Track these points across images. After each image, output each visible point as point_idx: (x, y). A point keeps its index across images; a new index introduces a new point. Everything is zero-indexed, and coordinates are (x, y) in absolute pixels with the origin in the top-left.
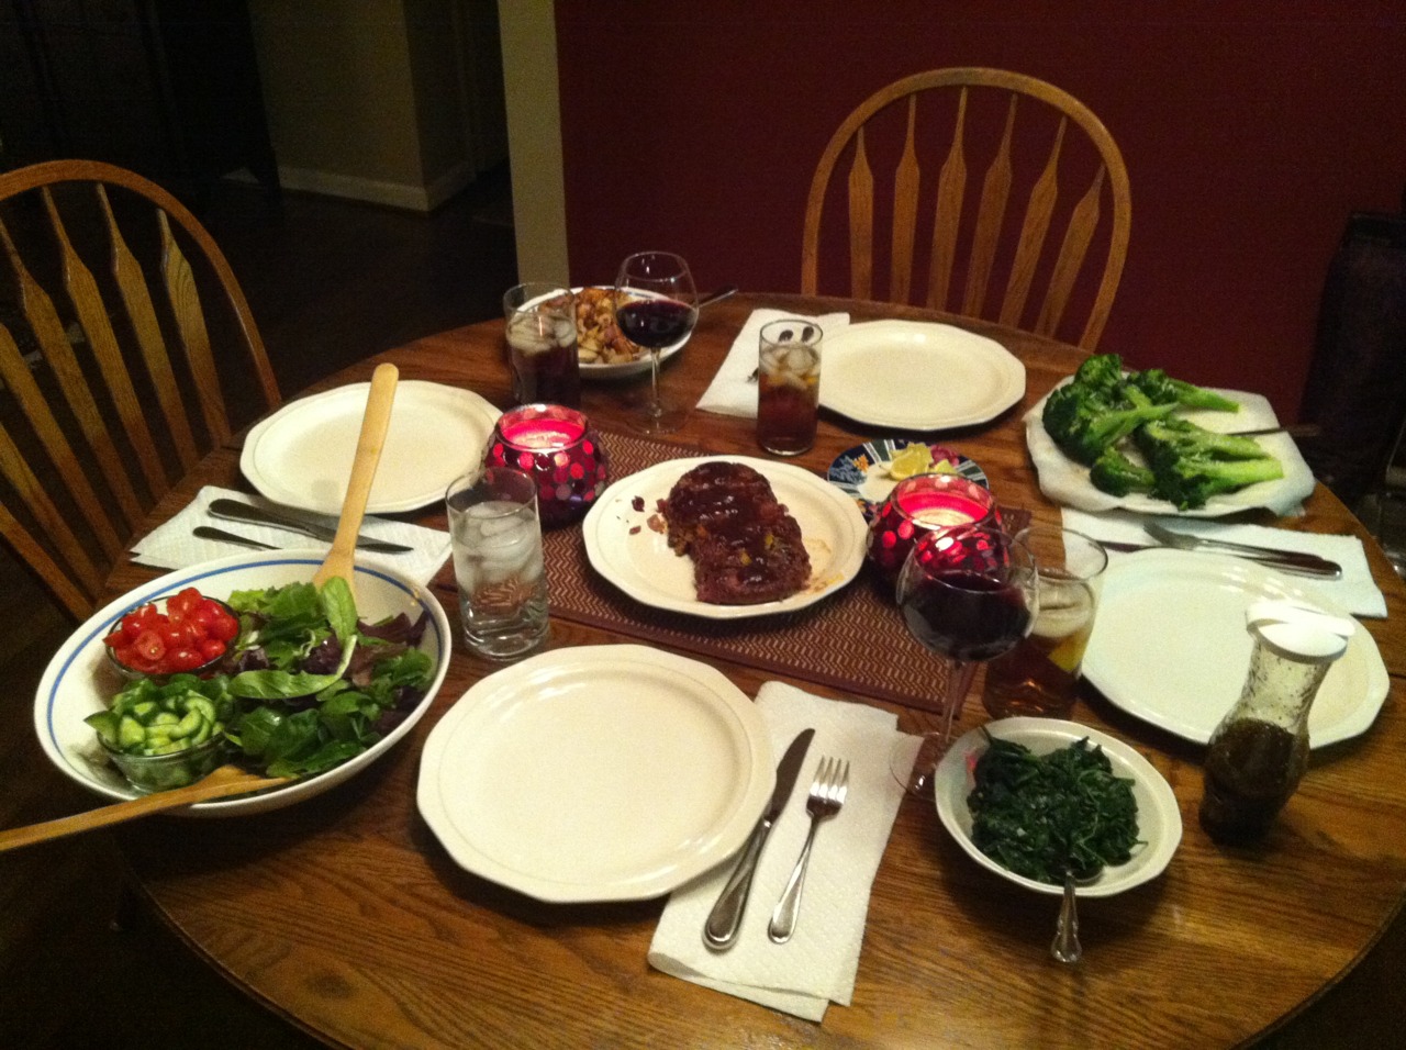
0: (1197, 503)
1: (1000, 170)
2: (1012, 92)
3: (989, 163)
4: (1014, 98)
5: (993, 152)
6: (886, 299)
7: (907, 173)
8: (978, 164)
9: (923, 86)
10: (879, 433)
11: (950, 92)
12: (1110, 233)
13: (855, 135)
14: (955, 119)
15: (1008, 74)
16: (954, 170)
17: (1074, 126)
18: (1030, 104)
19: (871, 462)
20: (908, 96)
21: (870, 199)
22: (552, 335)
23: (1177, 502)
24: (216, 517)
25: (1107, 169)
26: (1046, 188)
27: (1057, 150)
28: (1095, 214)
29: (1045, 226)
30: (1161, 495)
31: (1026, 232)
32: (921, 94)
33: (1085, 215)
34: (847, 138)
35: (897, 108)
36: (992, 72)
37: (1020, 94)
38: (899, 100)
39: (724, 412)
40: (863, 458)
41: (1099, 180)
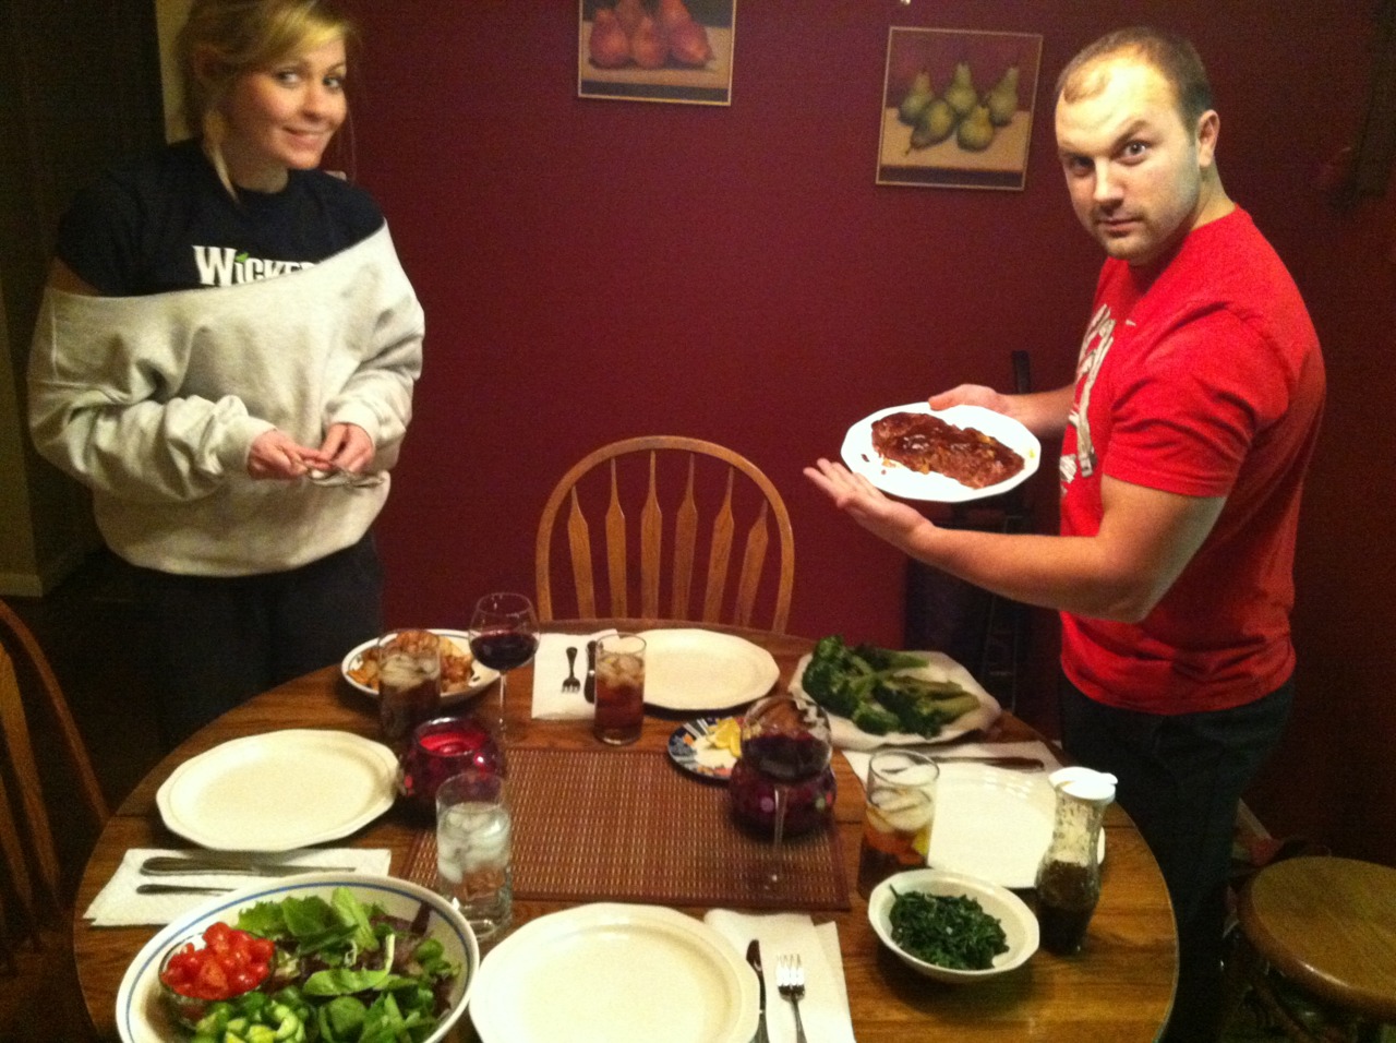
0: (936, 732)
1: (688, 509)
2: (690, 452)
3: (678, 506)
4: (692, 455)
5: (681, 497)
6: (638, 616)
7: (615, 517)
8: (670, 506)
9: (620, 452)
10: (692, 716)
11: (643, 455)
12: (779, 550)
13: (570, 492)
14: (648, 474)
15: (684, 439)
16: (652, 512)
17: (739, 473)
18: (705, 460)
19: (694, 738)
20: (609, 460)
21: (587, 542)
22: (421, 671)
23: (922, 733)
24: (152, 874)
25: (769, 504)
26: (725, 521)
27: (730, 490)
28: (765, 539)
29: (729, 547)
30: (908, 730)
31: (714, 554)
32: (619, 458)
33: (757, 538)
34: (564, 495)
35: (602, 468)
36: (673, 438)
37: (695, 453)
38: (603, 463)
39: (558, 718)
40: (687, 735)
41: (765, 510)
